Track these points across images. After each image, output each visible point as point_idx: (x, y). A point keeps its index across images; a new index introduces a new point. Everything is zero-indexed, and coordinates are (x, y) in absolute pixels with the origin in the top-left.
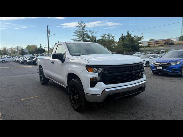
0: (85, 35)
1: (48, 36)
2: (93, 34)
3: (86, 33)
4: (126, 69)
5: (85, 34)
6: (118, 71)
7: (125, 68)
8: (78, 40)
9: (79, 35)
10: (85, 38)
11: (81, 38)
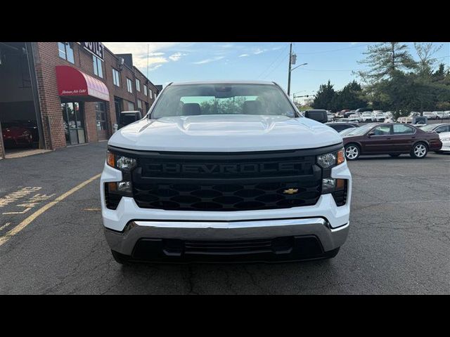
0: (399, 59)
1: (290, 68)
2: (427, 53)
3: (402, 51)
4: (209, 167)
5: (398, 56)
6: (178, 171)
7: (203, 166)
8: (373, 73)
9: (379, 58)
10: (396, 66)
11: (385, 69)
